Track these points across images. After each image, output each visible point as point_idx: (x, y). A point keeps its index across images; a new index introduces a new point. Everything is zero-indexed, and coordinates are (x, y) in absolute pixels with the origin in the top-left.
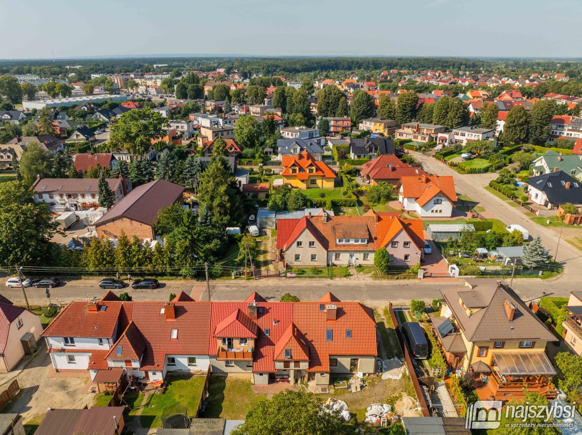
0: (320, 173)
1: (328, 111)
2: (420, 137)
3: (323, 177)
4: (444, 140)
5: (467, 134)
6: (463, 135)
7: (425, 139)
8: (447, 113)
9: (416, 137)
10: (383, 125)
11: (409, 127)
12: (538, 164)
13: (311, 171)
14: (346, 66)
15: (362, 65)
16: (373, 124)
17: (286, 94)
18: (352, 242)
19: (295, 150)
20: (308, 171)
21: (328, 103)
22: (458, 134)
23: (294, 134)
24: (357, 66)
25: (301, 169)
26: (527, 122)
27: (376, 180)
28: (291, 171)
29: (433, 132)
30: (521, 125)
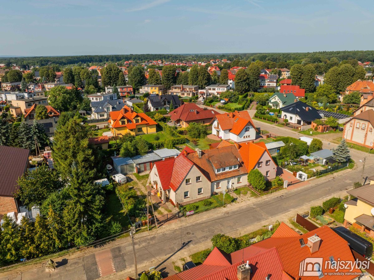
0: (144, 122)
1: (111, 83)
2: (186, 94)
3: (147, 125)
4: (203, 94)
5: (216, 88)
6: (214, 89)
7: (189, 95)
8: (198, 77)
9: (183, 94)
10: (157, 88)
11: (176, 88)
12: (273, 101)
13: (137, 121)
14: (98, 60)
15: (108, 59)
16: (150, 88)
17: (73, 74)
18: (227, 170)
19: (108, 108)
20: (134, 121)
21: (110, 77)
22: (210, 89)
23: (98, 98)
24: (105, 59)
25: (129, 121)
26: (248, 79)
27: (188, 122)
28: (120, 123)
29: (193, 89)
30: (245, 81)
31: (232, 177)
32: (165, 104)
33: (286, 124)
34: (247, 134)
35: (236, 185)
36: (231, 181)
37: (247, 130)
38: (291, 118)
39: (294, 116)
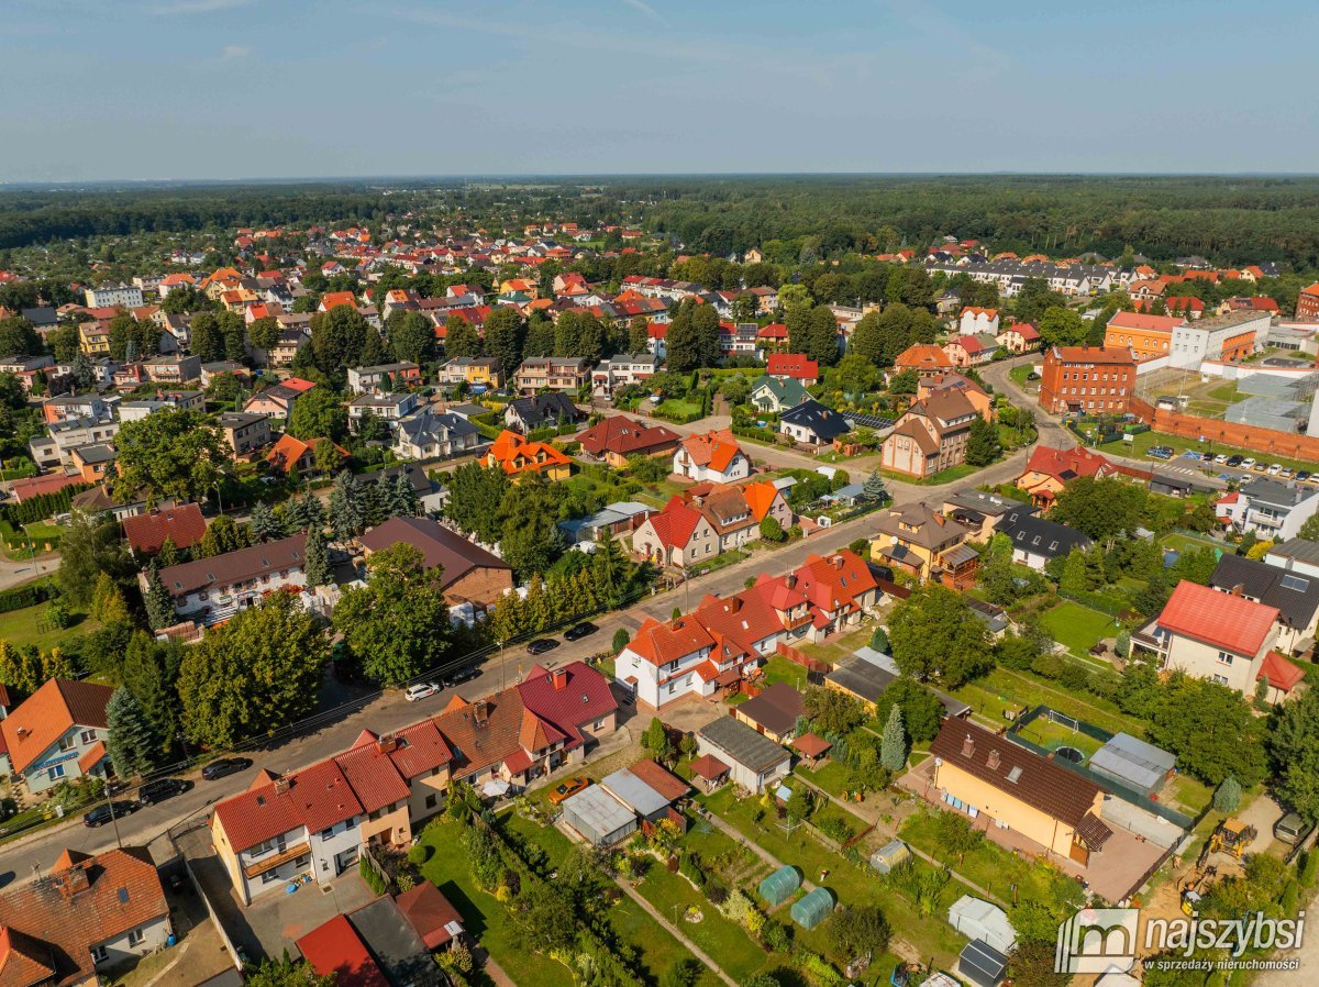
0: (552, 460)
1: (343, 353)
2: (560, 381)
3: (556, 465)
4: (601, 380)
5: (631, 366)
6: (626, 368)
7: (569, 382)
8: (578, 336)
9: (555, 382)
10: (486, 369)
11: (532, 367)
12: (760, 395)
13: (540, 459)
16: (467, 369)
18: (735, 520)
19: (440, 434)
20: (536, 459)
21: (344, 339)
22: (616, 368)
23: (384, 408)
26: (696, 339)
28: (514, 464)
29: (576, 369)
30: (688, 344)
31: (742, 529)
32: (546, 415)
33: (792, 444)
34: (735, 469)
35: (746, 540)
36: (741, 533)
37: (735, 462)
38: (799, 433)
39: (803, 429)
